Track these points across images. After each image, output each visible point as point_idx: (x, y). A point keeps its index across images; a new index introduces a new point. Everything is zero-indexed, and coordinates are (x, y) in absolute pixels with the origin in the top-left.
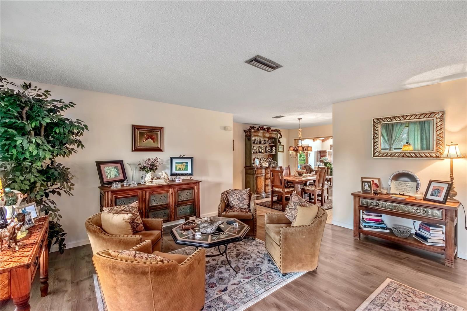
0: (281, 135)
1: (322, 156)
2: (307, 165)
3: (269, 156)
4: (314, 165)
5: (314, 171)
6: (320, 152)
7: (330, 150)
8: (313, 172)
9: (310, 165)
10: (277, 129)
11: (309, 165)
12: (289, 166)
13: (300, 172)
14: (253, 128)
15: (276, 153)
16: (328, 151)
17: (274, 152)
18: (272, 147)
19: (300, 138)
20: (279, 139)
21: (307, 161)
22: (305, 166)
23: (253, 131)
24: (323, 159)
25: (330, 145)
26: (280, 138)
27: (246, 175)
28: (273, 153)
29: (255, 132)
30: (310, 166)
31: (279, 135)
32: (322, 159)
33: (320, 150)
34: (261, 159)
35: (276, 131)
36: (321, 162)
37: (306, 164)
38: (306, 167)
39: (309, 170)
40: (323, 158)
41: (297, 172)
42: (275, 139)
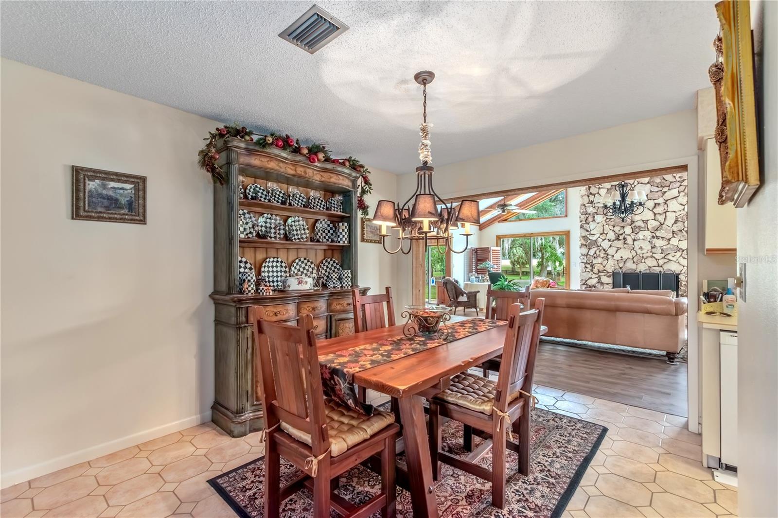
0: (367, 182)
1: (480, 260)
2: (449, 280)
3: (329, 253)
4: (464, 281)
5: (465, 295)
6: (476, 252)
7: (497, 246)
8: (463, 295)
9: (456, 279)
10: (350, 158)
11: (453, 280)
12: (387, 289)
13: (426, 319)
14: (240, 132)
15: (349, 242)
16: (492, 248)
17: (343, 241)
18: (336, 220)
19: (425, 163)
20: (362, 196)
21: (448, 270)
22: (444, 283)
23: (239, 143)
24: (482, 266)
25: (497, 236)
26: (363, 192)
27: (216, 325)
28: (341, 243)
29: (250, 152)
30: (457, 282)
31: (360, 182)
32: (480, 266)
33: (476, 247)
34: (294, 261)
35: (347, 164)
36: (477, 274)
37: (447, 278)
38: (446, 285)
39: (454, 292)
40: (484, 263)
41: (416, 316)
42: (346, 194)
